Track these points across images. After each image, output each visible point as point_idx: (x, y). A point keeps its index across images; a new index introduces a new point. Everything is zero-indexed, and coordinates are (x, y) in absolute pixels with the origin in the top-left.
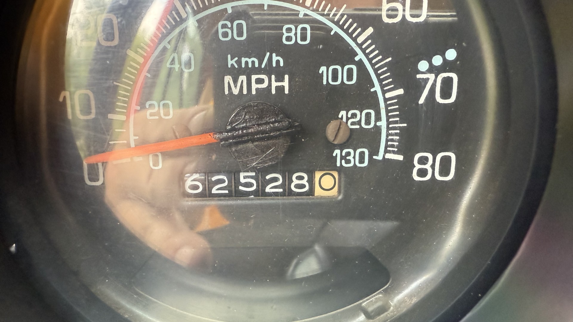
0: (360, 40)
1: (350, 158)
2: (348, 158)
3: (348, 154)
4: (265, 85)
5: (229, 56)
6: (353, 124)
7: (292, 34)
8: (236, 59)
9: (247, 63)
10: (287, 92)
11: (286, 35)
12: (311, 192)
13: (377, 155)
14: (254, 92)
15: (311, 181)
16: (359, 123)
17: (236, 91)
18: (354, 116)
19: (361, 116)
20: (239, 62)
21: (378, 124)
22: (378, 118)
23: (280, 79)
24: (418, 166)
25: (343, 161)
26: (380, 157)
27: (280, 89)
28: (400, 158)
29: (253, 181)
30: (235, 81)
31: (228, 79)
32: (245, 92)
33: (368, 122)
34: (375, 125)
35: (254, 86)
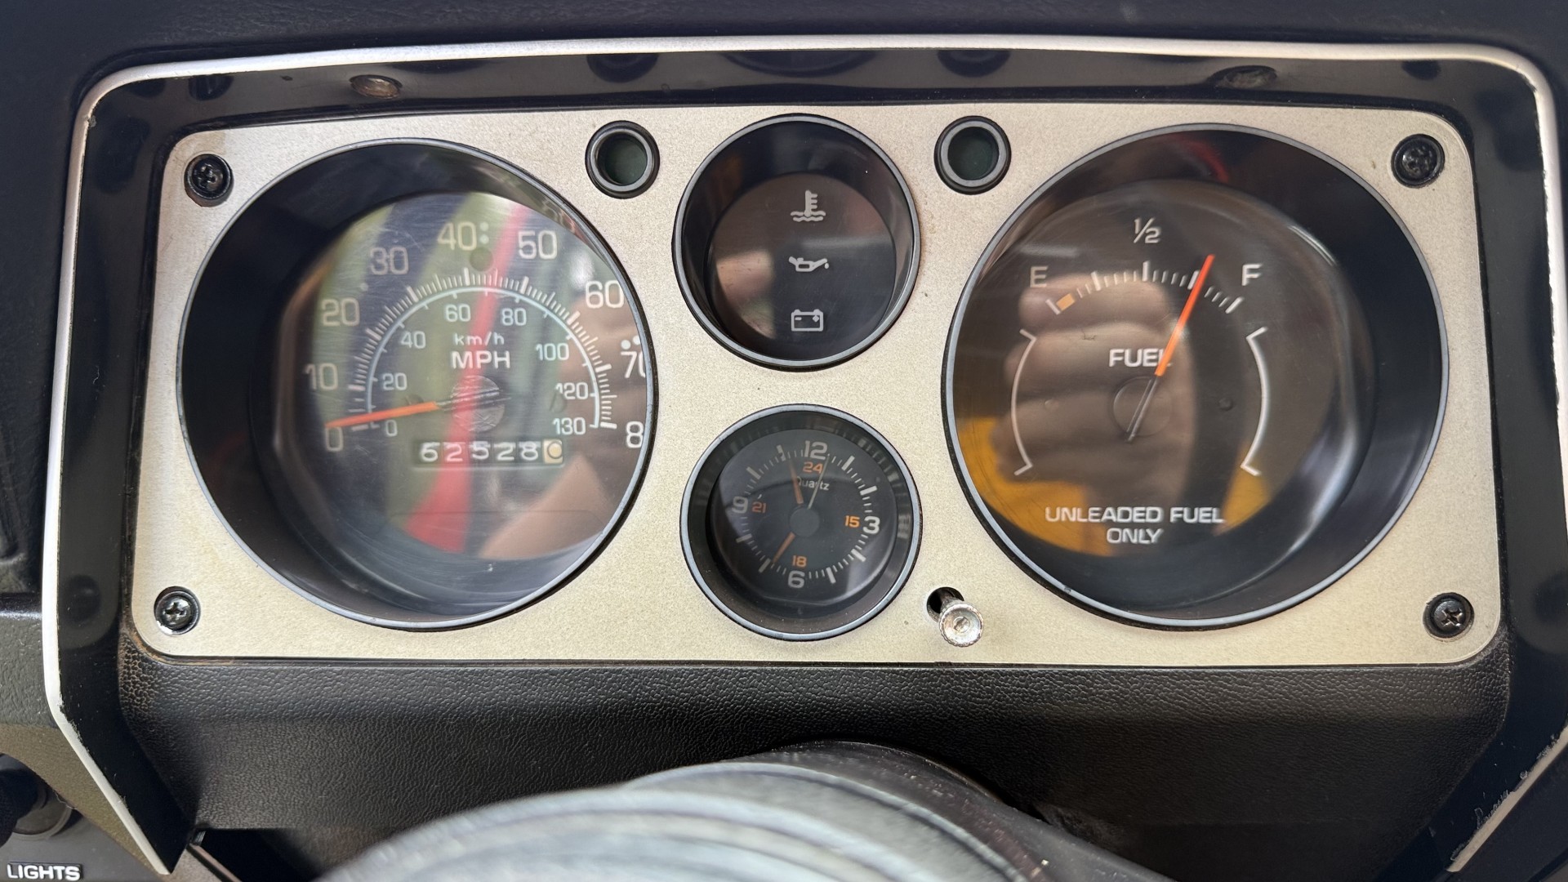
0: (570, 322)
1: (569, 426)
2: (567, 426)
3: (567, 423)
4: (488, 360)
5: (456, 335)
6: (569, 395)
8: (462, 337)
9: (471, 341)
10: (507, 366)
11: (505, 317)
12: (541, 460)
13: (593, 423)
15: (540, 450)
16: (574, 394)
17: (462, 365)
18: (569, 388)
19: (576, 388)
20: (464, 340)
21: (592, 395)
22: (591, 390)
23: (501, 355)
24: (630, 434)
25: (563, 430)
26: (595, 426)
27: (502, 364)
28: (614, 426)
29: (486, 450)
30: (462, 357)
31: (455, 355)
32: (471, 365)
33: (582, 394)
34: (589, 396)
35: (479, 361)
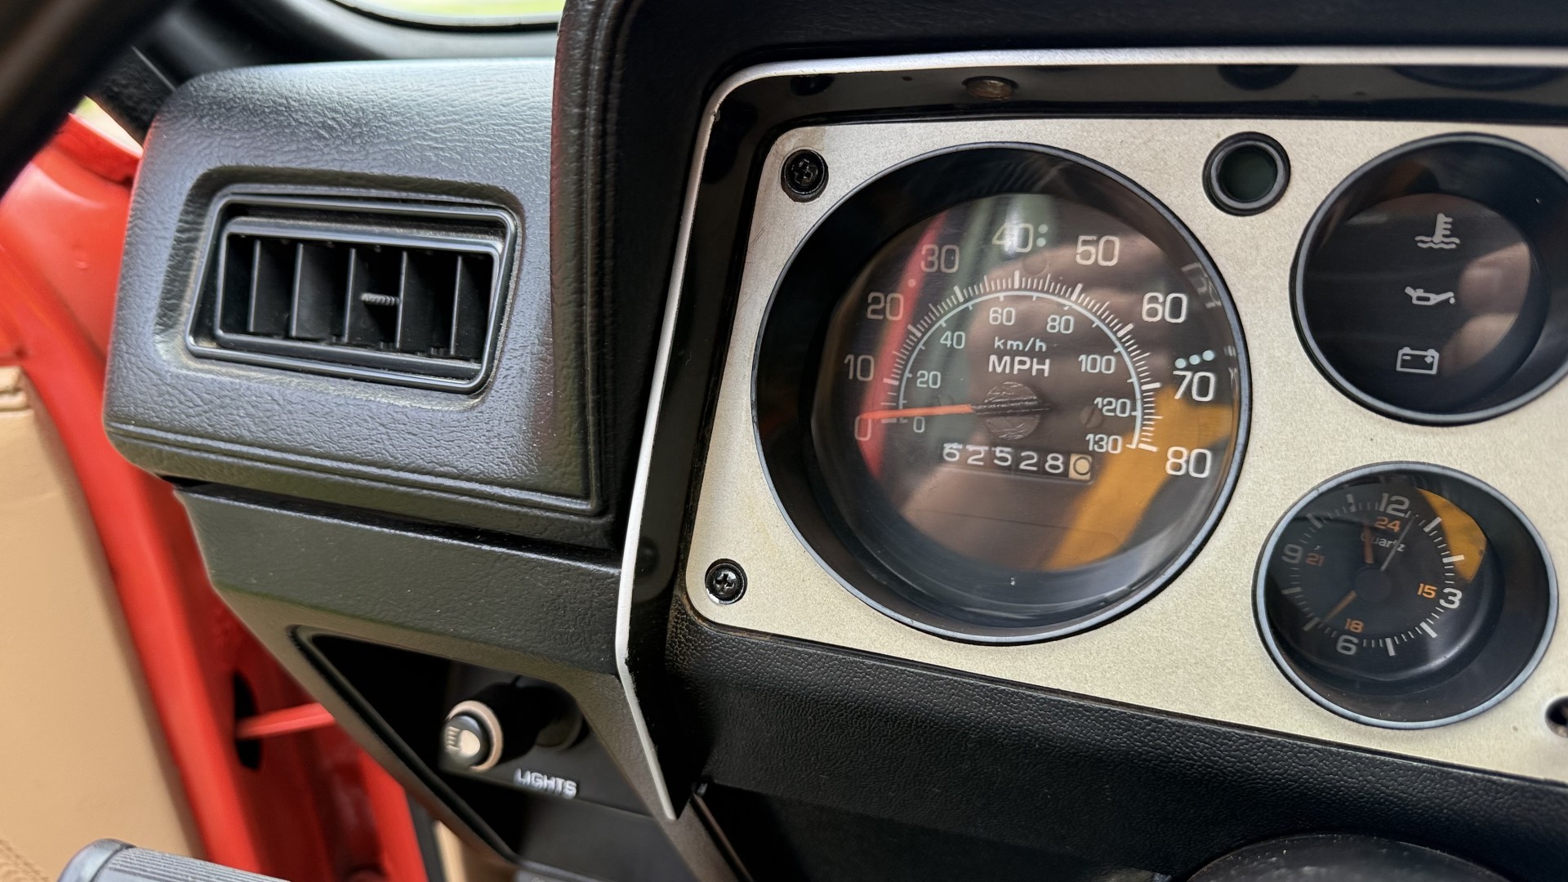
0: (1121, 334)
1: (1103, 443)
2: (1101, 443)
3: (1102, 439)
4: (1027, 366)
5: (997, 338)
6: (1108, 411)
7: (1056, 324)
8: (1003, 341)
9: (1012, 345)
10: (1046, 374)
11: (1050, 324)
12: (1065, 473)
13: (1131, 444)
14: (1015, 372)
15: (1066, 464)
16: (1114, 410)
17: (999, 370)
18: (1110, 403)
19: (1117, 404)
20: (1005, 344)
21: (1134, 413)
22: (1134, 409)
23: (1041, 362)
24: (1172, 460)
25: (1096, 446)
27: (1041, 371)
28: (1154, 449)
29: (1009, 457)
30: (999, 361)
31: (993, 358)
32: (1007, 371)
33: (1123, 410)
34: (1130, 414)
35: (1017, 367)
